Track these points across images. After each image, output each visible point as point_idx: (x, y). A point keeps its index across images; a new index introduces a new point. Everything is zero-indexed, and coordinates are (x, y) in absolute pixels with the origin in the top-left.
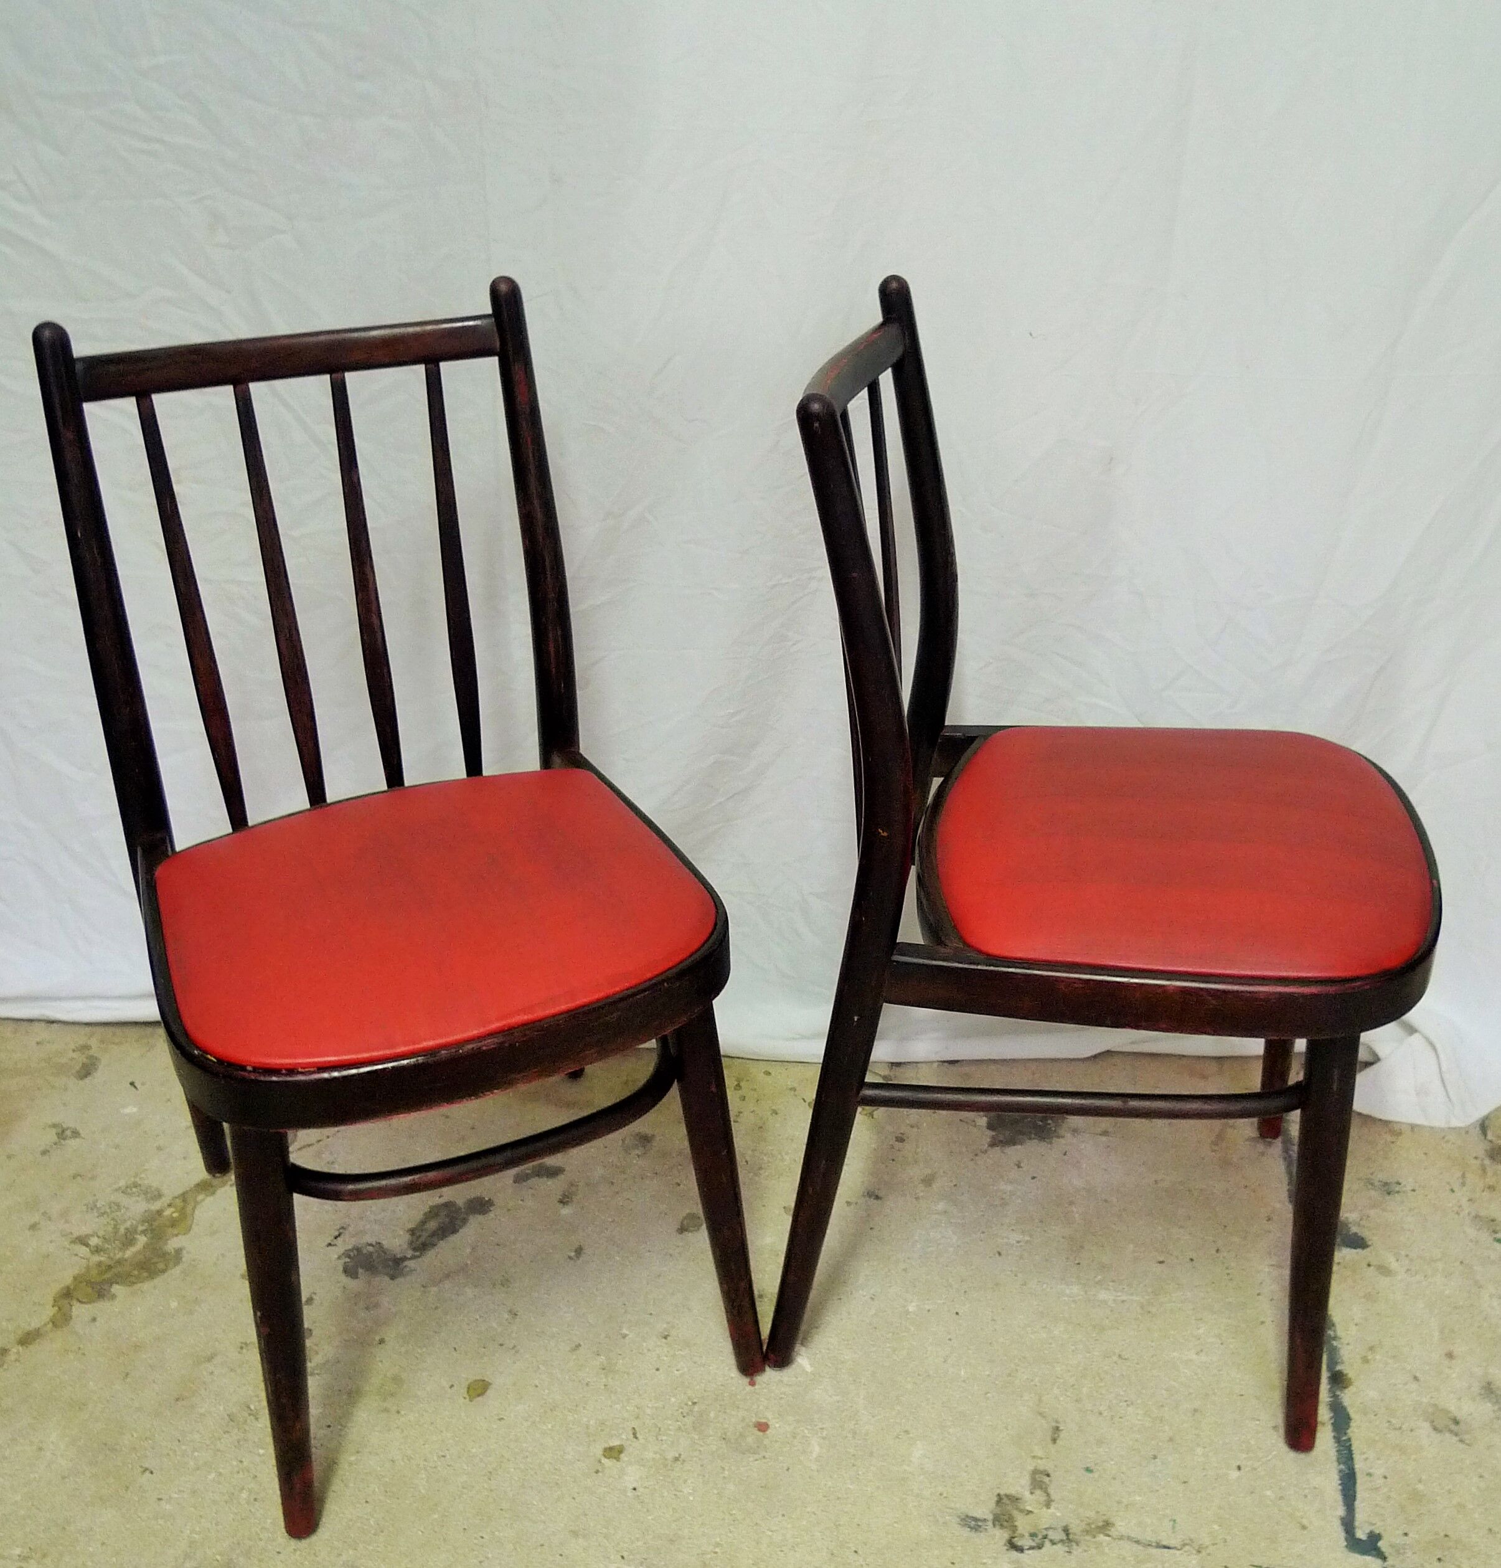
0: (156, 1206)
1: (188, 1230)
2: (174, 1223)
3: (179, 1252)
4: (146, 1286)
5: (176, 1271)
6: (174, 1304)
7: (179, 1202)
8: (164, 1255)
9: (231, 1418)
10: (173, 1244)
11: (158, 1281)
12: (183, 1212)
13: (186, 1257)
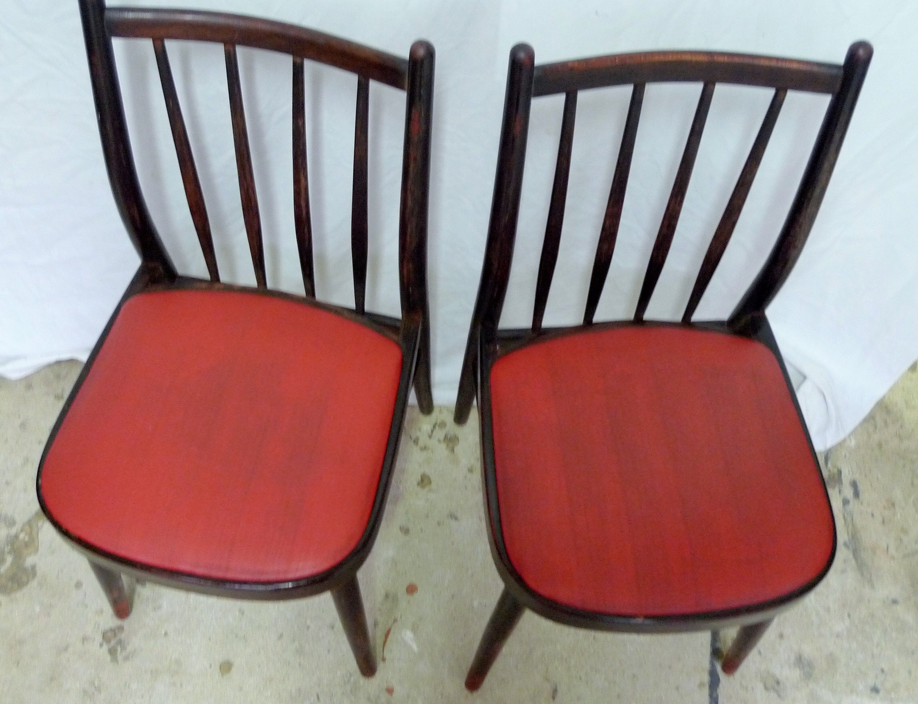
0: (13, 531)
1: (37, 550)
2: (27, 545)
3: (34, 567)
4: (19, 595)
5: (34, 583)
6: (37, 609)
7: (27, 527)
8: (25, 570)
9: (85, 692)
10: (29, 561)
11: (25, 590)
12: (30, 535)
13: (39, 572)
